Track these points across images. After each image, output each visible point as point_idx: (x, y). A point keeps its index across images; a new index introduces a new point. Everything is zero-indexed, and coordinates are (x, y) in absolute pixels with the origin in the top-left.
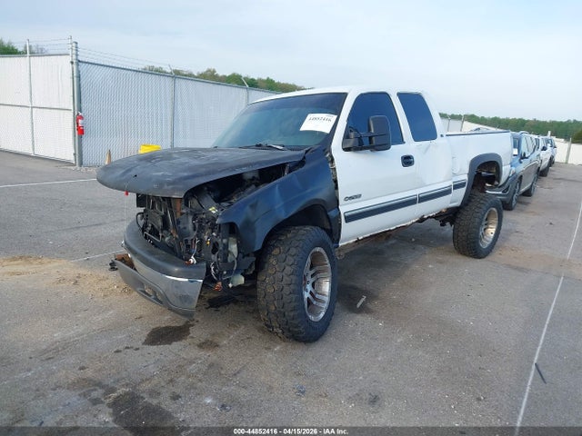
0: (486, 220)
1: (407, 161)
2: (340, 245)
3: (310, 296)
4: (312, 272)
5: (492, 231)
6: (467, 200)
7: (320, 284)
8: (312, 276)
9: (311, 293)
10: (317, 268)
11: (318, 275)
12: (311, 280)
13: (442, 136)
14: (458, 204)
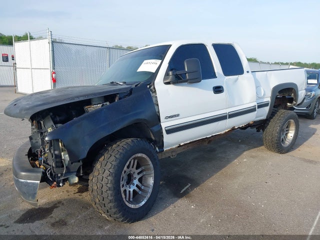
0: (287, 127)
1: (218, 90)
2: (165, 149)
3: (136, 188)
4: (139, 170)
5: (291, 134)
6: (272, 115)
7: (146, 180)
8: (139, 174)
9: (137, 186)
10: (143, 168)
11: (144, 173)
12: (138, 177)
13: (248, 72)
14: (264, 117)
